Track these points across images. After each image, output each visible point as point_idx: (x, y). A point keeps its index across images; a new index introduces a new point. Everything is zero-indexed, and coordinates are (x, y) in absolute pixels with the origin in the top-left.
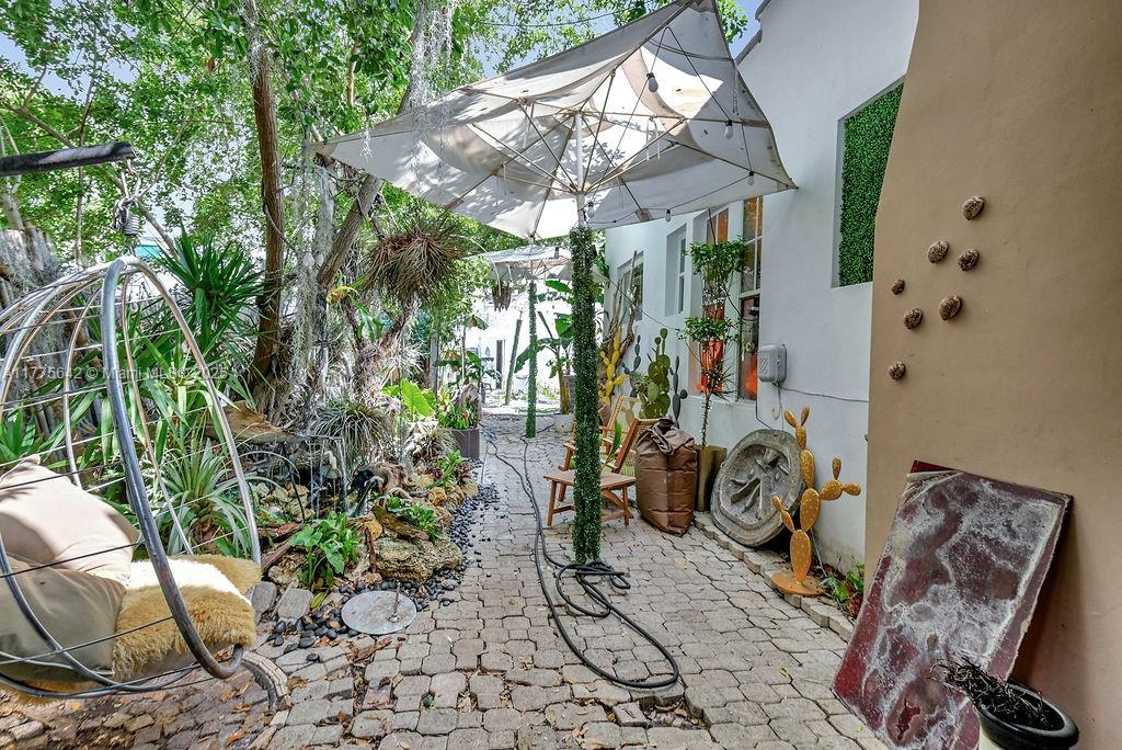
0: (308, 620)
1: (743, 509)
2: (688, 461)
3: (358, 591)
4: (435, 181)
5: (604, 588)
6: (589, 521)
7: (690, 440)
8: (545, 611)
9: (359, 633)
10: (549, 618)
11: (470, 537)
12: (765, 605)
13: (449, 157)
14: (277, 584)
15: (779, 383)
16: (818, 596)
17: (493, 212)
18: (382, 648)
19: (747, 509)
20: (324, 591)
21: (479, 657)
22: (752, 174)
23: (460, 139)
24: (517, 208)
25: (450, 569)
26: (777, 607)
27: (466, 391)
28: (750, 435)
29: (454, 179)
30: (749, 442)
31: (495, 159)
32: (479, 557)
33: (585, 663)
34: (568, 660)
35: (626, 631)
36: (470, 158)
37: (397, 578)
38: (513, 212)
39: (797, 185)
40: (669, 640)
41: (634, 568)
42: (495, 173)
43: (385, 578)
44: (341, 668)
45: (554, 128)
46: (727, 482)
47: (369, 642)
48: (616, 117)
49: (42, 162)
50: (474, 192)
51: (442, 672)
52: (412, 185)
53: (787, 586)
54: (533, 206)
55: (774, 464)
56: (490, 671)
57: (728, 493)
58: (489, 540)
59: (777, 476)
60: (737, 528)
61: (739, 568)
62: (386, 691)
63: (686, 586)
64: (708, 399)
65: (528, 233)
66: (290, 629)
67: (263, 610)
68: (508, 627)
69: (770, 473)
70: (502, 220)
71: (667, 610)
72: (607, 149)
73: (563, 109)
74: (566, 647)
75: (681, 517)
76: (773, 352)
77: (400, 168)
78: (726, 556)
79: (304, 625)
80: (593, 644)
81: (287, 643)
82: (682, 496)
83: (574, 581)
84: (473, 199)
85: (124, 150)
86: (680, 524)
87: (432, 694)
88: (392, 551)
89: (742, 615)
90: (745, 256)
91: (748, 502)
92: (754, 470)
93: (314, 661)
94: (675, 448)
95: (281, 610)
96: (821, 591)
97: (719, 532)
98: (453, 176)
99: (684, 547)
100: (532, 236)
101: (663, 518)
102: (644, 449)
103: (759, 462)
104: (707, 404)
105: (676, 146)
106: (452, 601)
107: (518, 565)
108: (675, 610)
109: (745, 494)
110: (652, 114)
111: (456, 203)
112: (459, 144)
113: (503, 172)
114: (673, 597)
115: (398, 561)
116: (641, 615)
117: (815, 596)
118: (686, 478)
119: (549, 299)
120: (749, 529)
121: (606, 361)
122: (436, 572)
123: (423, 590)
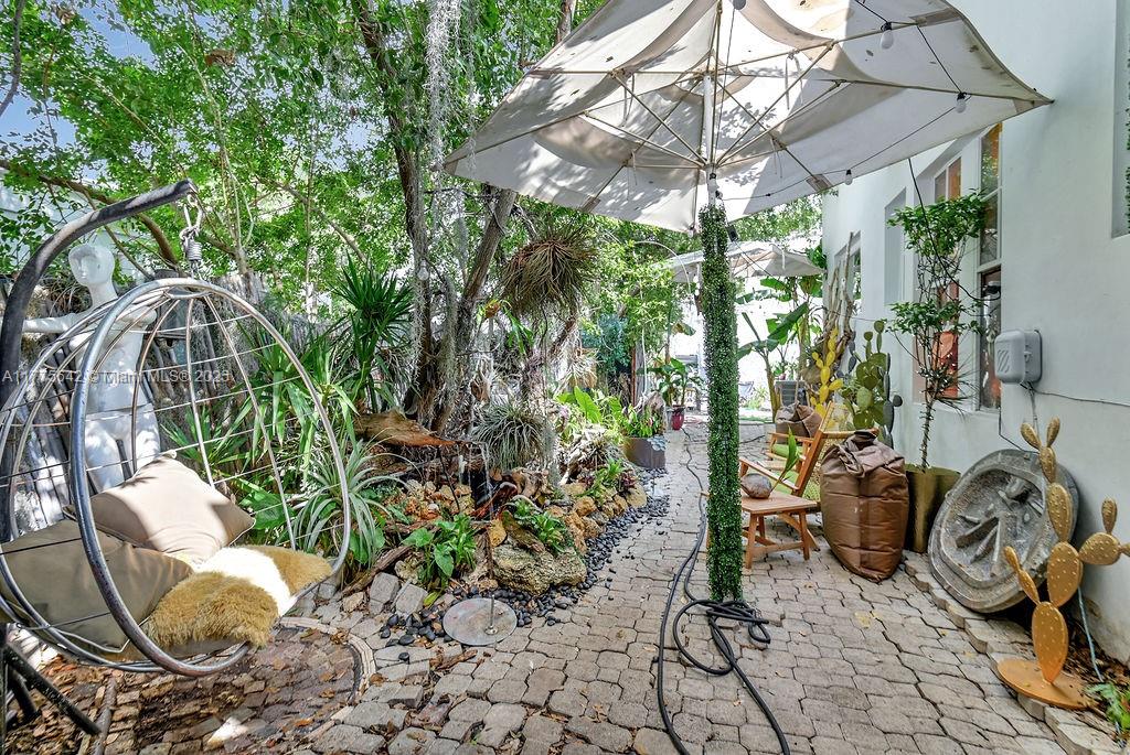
0: (417, 617)
1: (972, 557)
2: (891, 487)
3: (470, 595)
4: (562, 183)
5: (737, 637)
6: (725, 551)
7: (897, 459)
8: (653, 652)
9: (452, 640)
10: (653, 662)
11: (614, 551)
12: (980, 704)
13: (569, 155)
14: (399, 578)
15: (1032, 385)
16: (1080, 710)
17: (637, 208)
18: (464, 661)
19: (978, 559)
20: (438, 591)
21: (552, 692)
22: (961, 96)
23: (576, 133)
24: (663, 199)
25: (571, 586)
26: (998, 713)
27: (652, 398)
28: (990, 456)
29: (581, 178)
30: (987, 465)
31: (621, 149)
32: (611, 575)
33: (668, 731)
34: (651, 722)
35: (744, 697)
36: (592, 151)
37: (511, 589)
38: (659, 203)
39: (1051, 98)
40: (797, 725)
41: (793, 615)
42: (626, 164)
43: (502, 585)
44: (420, 674)
45: (682, 99)
46: (954, 518)
47: (457, 650)
48: (750, 67)
49: (128, 207)
50: (608, 189)
51: (505, 702)
52: (539, 191)
53: (1021, 684)
54: (683, 195)
55: (1022, 499)
56: (556, 713)
57: (954, 532)
58: (633, 558)
59: (1027, 517)
60: (960, 583)
61: (954, 639)
62: (442, 710)
63: (857, 653)
64: (929, 407)
65: (687, 226)
66: (399, 623)
67: (385, 601)
68: (601, 663)
69: (1017, 512)
70: (649, 215)
71: (813, 681)
72: (753, 110)
73: (683, 74)
74: (655, 704)
75: (879, 556)
76: (1016, 341)
77: (522, 175)
78: (939, 619)
79: (413, 621)
80: (693, 708)
81: (393, 636)
82: (880, 531)
83: (703, 620)
84: (609, 196)
85: (184, 187)
86: (877, 566)
87: (483, 724)
88: (509, 559)
89: (930, 711)
90: (983, 216)
91: (981, 547)
92: (995, 504)
93: (405, 660)
94: (866, 469)
95: (399, 604)
96: (1086, 702)
97: (934, 584)
98: (579, 174)
99: (877, 597)
100: (691, 229)
101: (854, 556)
102: (829, 468)
103: (1002, 494)
104: (929, 414)
105: (843, 85)
106: (558, 621)
107: (651, 591)
108: (826, 684)
109: (976, 537)
110: (790, 49)
111: (593, 203)
112: (576, 139)
113: (633, 161)
114: (830, 665)
115: (513, 571)
116: (774, 682)
117: (1072, 709)
118: (887, 508)
119: (757, 298)
120: (978, 587)
121: (819, 363)
122: (553, 587)
123: (533, 604)
